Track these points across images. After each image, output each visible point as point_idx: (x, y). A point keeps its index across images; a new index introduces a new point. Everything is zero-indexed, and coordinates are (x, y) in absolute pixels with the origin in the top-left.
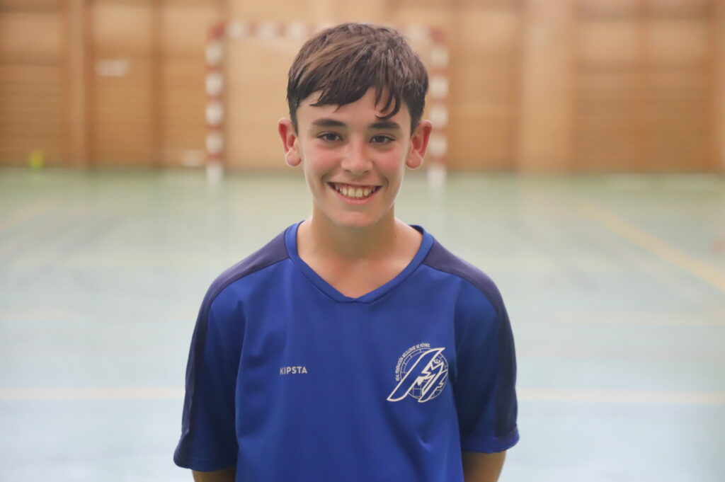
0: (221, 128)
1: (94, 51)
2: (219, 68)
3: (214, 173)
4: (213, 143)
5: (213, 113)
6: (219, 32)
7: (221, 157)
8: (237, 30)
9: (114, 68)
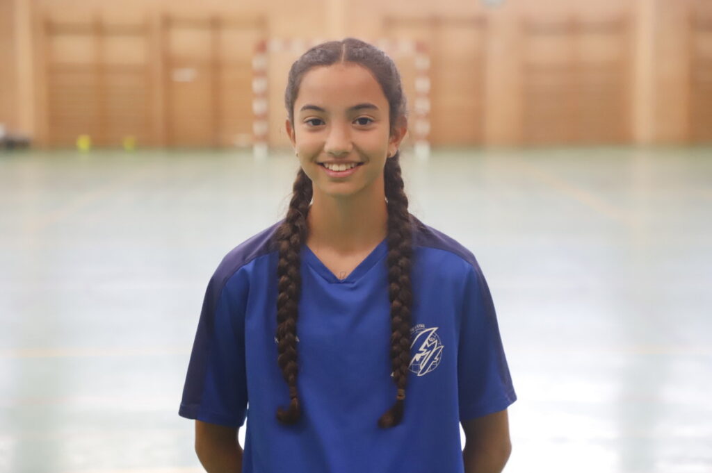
0: (264, 117)
1: (170, 62)
2: (262, 73)
3: (260, 151)
4: (258, 128)
5: (258, 107)
6: (262, 48)
7: (265, 138)
8: (275, 45)
9: (185, 75)
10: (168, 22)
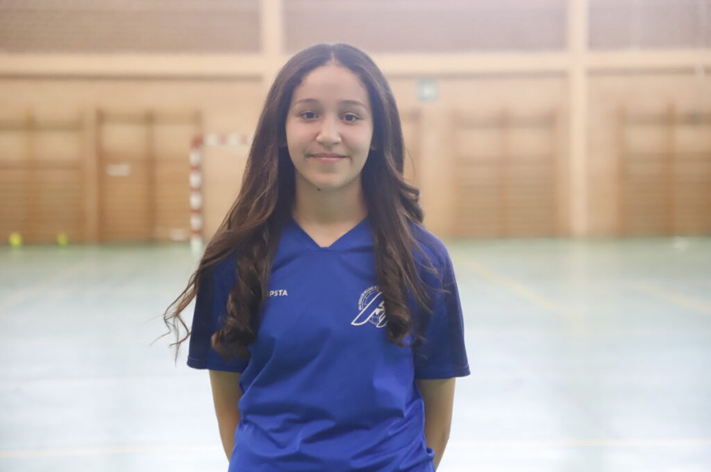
0: (200, 211)
1: (104, 158)
2: (197, 168)
3: (197, 244)
6: (198, 142)
7: (200, 232)
8: (211, 140)
9: (120, 170)
10: (102, 117)
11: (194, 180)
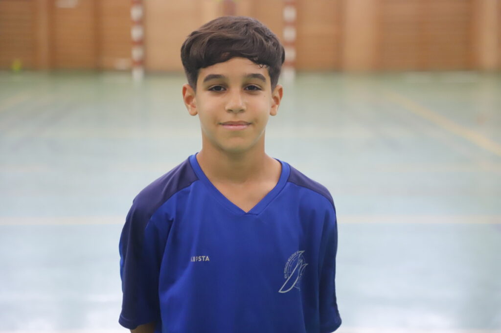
0: (141, 43)
2: (139, 2)
3: (137, 74)
4: (137, 53)
5: (136, 33)
7: (142, 63)
11: (136, 13)
